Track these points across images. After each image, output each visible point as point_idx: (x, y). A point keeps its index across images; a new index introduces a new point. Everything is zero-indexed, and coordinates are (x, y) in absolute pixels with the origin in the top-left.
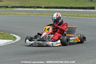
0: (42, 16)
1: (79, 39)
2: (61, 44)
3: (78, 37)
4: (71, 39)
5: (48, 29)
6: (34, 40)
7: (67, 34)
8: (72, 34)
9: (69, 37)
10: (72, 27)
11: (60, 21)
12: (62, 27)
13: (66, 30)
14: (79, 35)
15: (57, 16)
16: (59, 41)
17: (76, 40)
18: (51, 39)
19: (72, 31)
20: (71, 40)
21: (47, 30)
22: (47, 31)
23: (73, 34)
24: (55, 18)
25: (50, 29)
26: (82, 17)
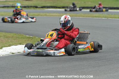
2: (65, 54)
3: (90, 45)
10: (84, 32)
11: (69, 25)
14: (92, 42)
15: (65, 19)
17: (87, 49)
18: (54, 47)
20: (79, 49)
21: (50, 35)
22: (50, 37)
24: (63, 21)
25: (54, 35)
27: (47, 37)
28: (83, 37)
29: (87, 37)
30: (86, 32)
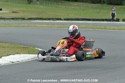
4: (87, 53)
7: (84, 48)
8: (89, 48)
9: (86, 51)
11: (76, 34)
13: (82, 44)
15: (74, 28)
16: (74, 56)
17: (94, 55)
19: (89, 45)
24: (71, 30)
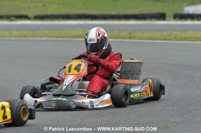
0: (36, 39)
1: (151, 90)
3: (148, 86)
5: (77, 68)
6: (45, 95)
8: (132, 79)
11: (104, 48)
12: (108, 63)
14: (151, 80)
17: (145, 93)
18: (87, 92)
22: (76, 72)
23: (135, 79)
24: (93, 40)
26: (140, 39)
27: (69, 71)
28: (130, 71)
29: (140, 71)
30: (135, 61)
